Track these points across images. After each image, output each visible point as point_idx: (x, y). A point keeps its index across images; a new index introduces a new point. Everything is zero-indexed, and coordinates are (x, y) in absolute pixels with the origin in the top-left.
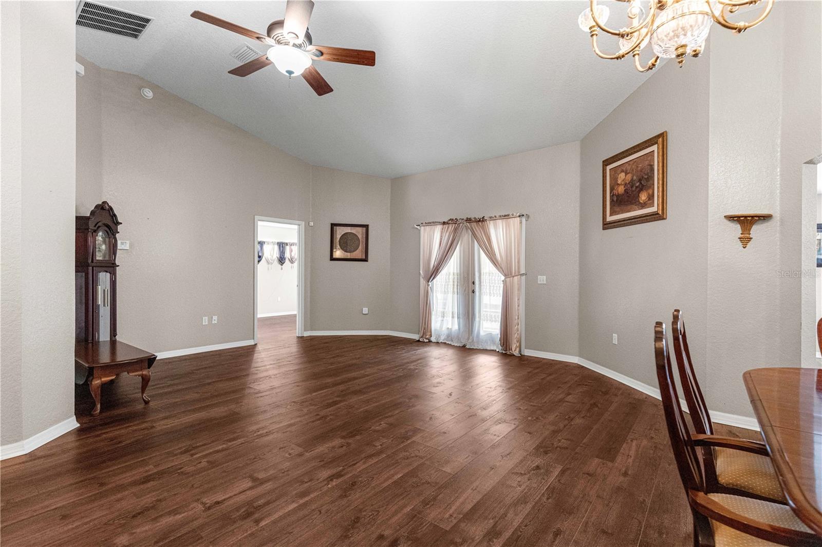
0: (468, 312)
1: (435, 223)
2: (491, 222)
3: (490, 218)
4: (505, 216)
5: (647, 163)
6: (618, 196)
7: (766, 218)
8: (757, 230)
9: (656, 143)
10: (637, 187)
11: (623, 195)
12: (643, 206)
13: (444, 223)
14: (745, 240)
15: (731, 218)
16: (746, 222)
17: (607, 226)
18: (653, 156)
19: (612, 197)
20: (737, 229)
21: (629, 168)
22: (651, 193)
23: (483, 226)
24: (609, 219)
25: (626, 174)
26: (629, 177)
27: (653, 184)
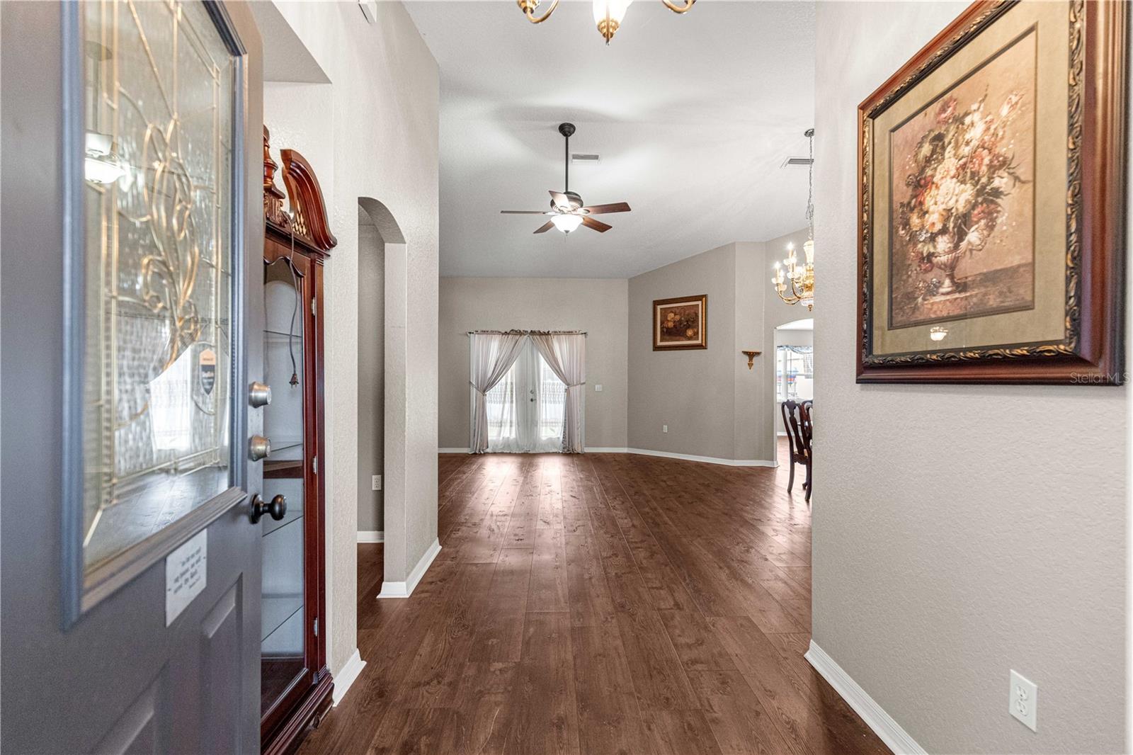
0: (528, 419)
1: (493, 332)
2: (555, 337)
3: (555, 332)
4: (569, 332)
5: (693, 311)
6: (668, 328)
7: (758, 354)
8: (755, 359)
9: (701, 300)
10: (684, 325)
11: (672, 328)
12: (690, 338)
13: (506, 333)
14: (750, 365)
15: (745, 353)
16: (751, 355)
17: (656, 348)
18: (698, 308)
19: (662, 328)
20: (746, 358)
21: (677, 311)
22: (696, 330)
23: (547, 341)
24: (659, 343)
25: (675, 315)
26: (678, 317)
27: (698, 326)
